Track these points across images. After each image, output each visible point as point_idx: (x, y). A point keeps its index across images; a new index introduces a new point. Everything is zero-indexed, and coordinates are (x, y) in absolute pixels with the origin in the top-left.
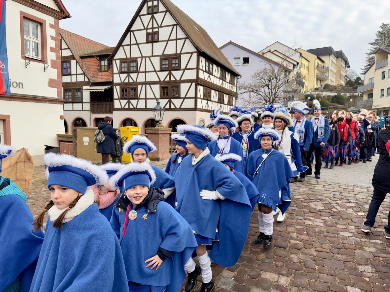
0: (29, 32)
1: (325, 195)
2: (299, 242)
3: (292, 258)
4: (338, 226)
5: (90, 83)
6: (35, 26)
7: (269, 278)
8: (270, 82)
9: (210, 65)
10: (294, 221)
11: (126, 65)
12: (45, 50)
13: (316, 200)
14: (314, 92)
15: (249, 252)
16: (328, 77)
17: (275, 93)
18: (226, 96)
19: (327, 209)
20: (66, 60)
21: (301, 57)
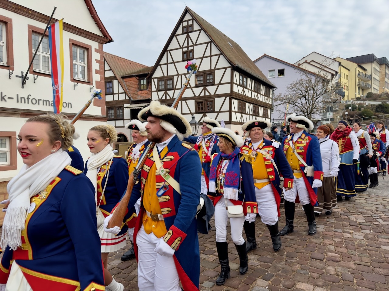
0: (77, 57)
1: (367, 208)
2: (336, 255)
3: (329, 270)
4: (380, 240)
5: (131, 101)
6: (83, 51)
7: (304, 289)
8: (306, 93)
9: (245, 78)
10: (332, 233)
11: (163, 83)
12: (90, 72)
13: (356, 213)
14: (356, 102)
15: (284, 263)
16: (371, 86)
17: (312, 104)
18: (261, 109)
19: (369, 222)
20: (108, 80)
21: (340, 66)
